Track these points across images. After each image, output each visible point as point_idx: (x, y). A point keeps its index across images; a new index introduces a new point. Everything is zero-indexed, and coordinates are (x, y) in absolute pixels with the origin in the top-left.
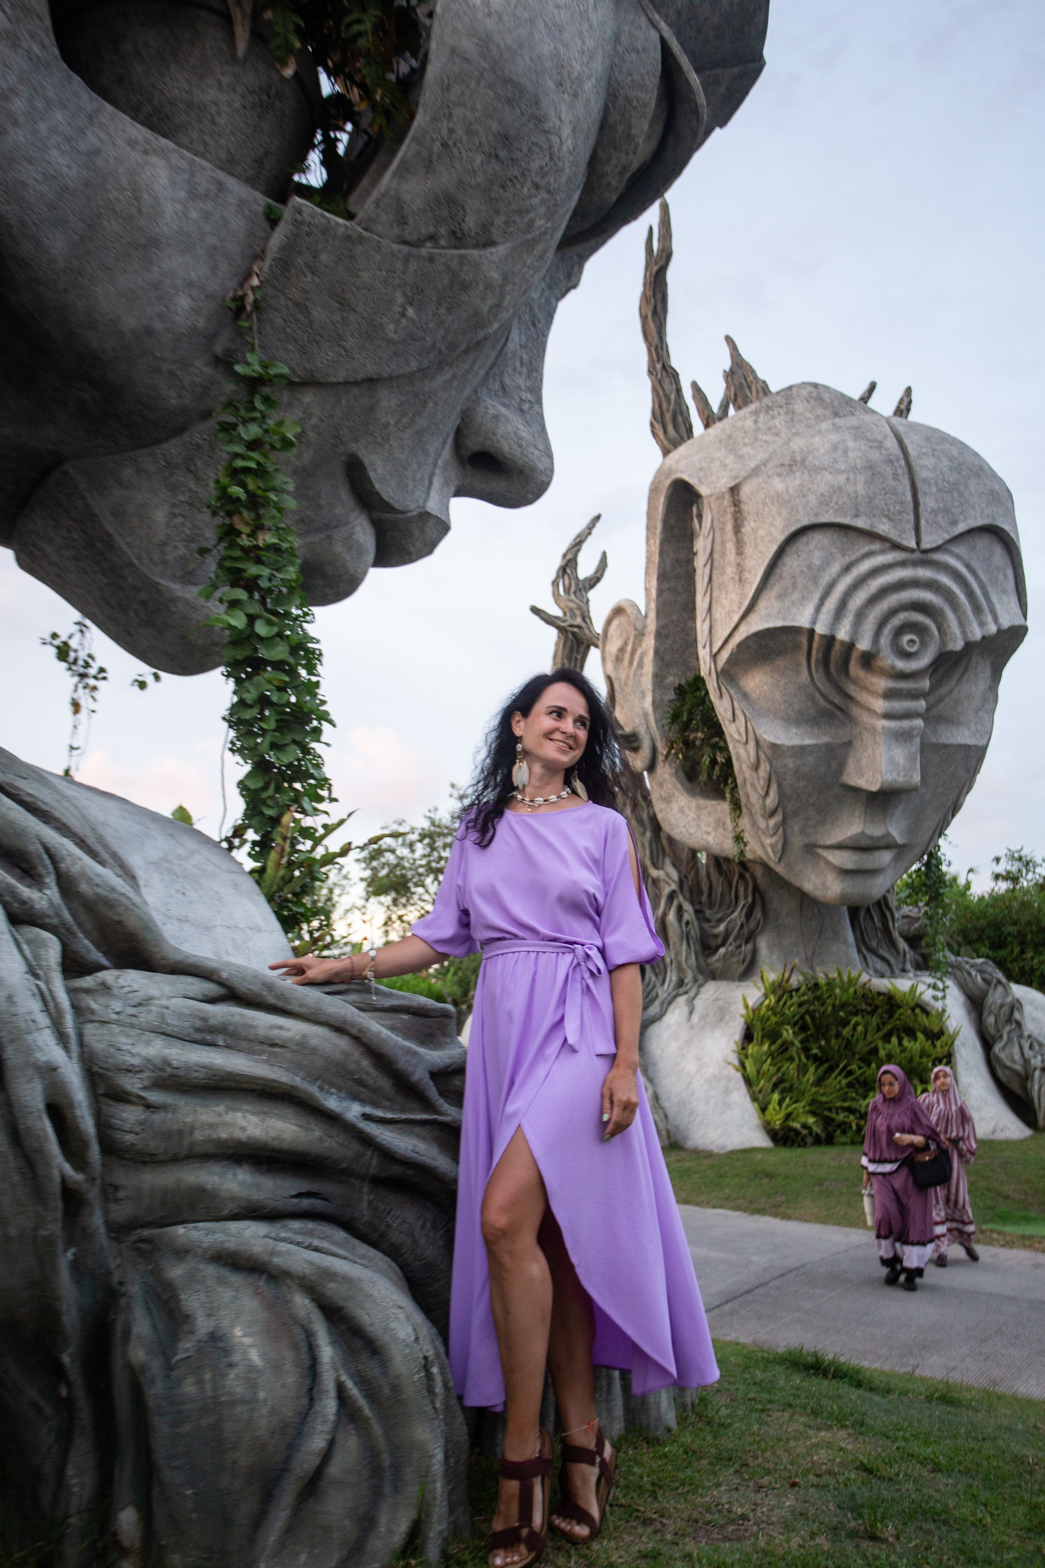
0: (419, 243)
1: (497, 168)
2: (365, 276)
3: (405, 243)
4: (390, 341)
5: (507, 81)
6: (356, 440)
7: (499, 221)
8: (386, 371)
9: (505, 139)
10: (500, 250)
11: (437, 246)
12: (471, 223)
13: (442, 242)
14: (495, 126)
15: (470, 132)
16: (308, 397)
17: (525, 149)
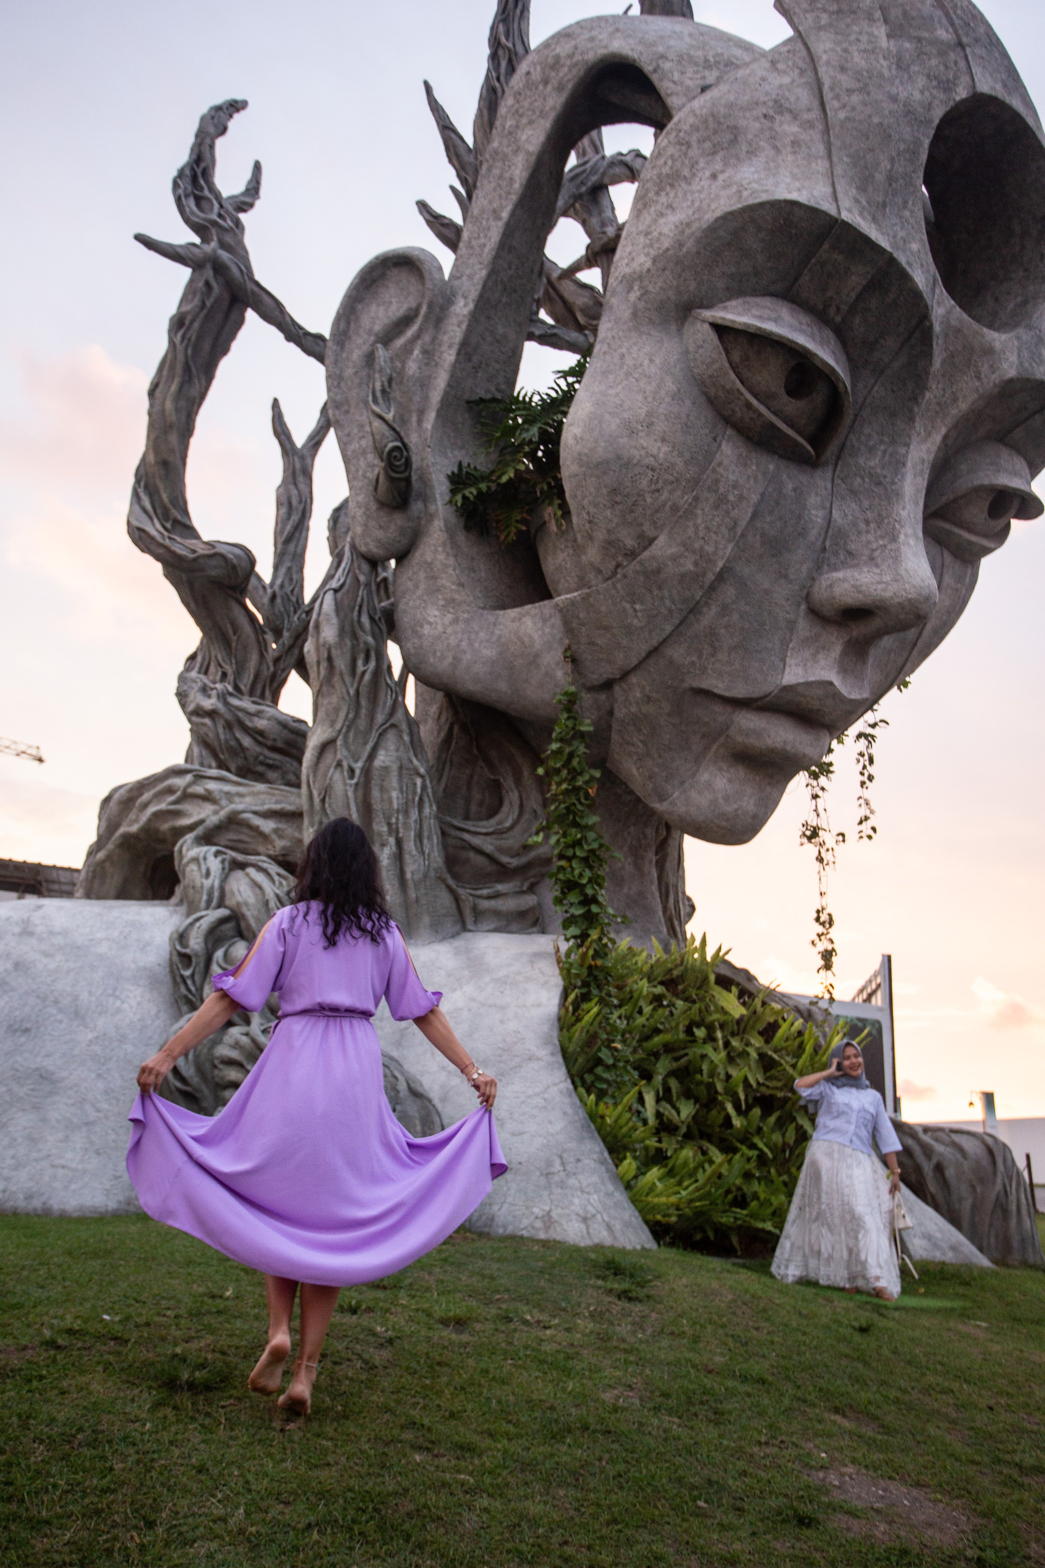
0: (615, 573)
1: (620, 507)
2: (603, 609)
3: (608, 579)
4: (641, 628)
5: (597, 465)
6: (683, 681)
7: (647, 528)
8: (655, 643)
9: (614, 491)
10: (662, 540)
11: (624, 567)
12: (630, 543)
13: (625, 563)
14: (604, 491)
15: (596, 505)
16: (634, 679)
17: (629, 484)
